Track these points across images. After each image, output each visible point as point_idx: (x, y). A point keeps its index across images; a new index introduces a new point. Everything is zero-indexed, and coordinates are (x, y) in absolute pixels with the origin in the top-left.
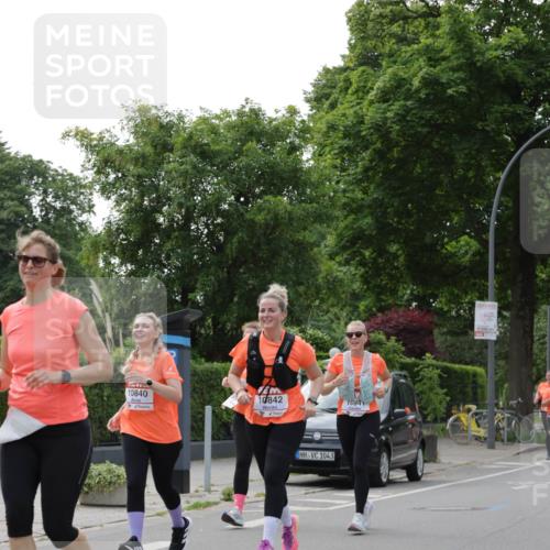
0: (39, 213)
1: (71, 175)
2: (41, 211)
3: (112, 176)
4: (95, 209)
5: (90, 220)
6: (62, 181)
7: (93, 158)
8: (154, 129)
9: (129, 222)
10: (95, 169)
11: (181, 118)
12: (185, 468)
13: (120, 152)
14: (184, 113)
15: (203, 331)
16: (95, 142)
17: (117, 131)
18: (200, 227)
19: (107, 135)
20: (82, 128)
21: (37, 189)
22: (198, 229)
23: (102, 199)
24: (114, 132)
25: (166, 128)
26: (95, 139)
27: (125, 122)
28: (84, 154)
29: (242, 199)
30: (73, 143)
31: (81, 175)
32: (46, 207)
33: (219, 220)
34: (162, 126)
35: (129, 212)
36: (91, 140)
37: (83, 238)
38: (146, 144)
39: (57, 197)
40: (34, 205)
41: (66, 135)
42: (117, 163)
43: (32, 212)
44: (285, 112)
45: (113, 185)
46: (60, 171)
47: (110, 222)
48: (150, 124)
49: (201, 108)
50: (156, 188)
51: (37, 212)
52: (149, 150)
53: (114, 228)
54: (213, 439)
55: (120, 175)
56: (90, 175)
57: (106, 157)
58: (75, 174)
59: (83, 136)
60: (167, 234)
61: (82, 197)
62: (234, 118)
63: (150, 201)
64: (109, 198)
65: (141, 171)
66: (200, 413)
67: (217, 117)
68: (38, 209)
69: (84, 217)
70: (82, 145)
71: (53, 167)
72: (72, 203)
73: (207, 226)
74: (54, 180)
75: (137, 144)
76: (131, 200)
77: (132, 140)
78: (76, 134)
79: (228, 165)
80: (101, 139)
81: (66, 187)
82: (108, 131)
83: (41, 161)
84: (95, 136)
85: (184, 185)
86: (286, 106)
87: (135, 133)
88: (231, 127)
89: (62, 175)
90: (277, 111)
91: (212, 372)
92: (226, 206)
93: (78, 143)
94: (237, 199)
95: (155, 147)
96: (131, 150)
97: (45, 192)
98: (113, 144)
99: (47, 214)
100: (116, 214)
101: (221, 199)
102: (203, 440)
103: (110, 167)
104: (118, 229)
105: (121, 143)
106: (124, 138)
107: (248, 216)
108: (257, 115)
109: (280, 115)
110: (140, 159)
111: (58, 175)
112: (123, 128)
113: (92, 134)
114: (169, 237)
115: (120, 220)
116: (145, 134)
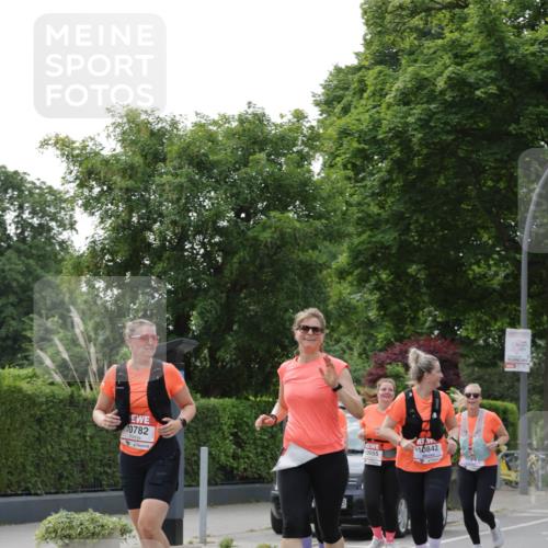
0: (14, 231)
1: (50, 188)
2: (17, 228)
3: (97, 190)
4: (77, 226)
5: (72, 238)
6: (41, 195)
7: (75, 169)
8: (144, 136)
9: (115, 241)
10: (78, 182)
11: (174, 124)
12: (177, 517)
13: (106, 162)
14: (177, 119)
15: (198, 364)
16: (77, 152)
17: (102, 139)
18: (195, 247)
19: (91, 144)
20: (62, 136)
21: (12, 204)
22: (193, 248)
23: (86, 215)
24: (98, 139)
25: (158, 135)
26: (78, 148)
27: (111, 129)
28: (65, 164)
29: (243, 215)
30: (52, 152)
31: (62, 188)
32: (22, 224)
33: (217, 239)
34: (152, 134)
35: (115, 229)
36: (73, 149)
37: (63, 259)
38: (134, 152)
39: (34, 213)
40: (8, 222)
41: (44, 143)
42: (102, 175)
43: (6, 229)
44: (291, 117)
45: (97, 199)
46: (38, 183)
47: (94, 242)
48: (139, 131)
49: (197, 114)
50: (147, 203)
51: (12, 230)
52: (138, 160)
53: (98, 248)
54: (209, 484)
55: (105, 188)
56: (72, 188)
57: (89, 168)
58: (55, 188)
59: (64, 145)
60: (158, 254)
61: (63, 213)
62: (234, 124)
63: (140, 218)
64: (93, 214)
65: (130, 183)
66: (194, 455)
67: (215, 123)
68: (13, 226)
69: (65, 235)
70: (63, 155)
71: (29, 179)
72: (52, 220)
73: (203, 245)
74: (31, 194)
75: (125, 153)
76: (118, 217)
77: (119, 149)
78: (56, 143)
79: (227, 177)
80: (84, 148)
81: (45, 202)
82: (92, 139)
83: (16, 173)
84: (77, 145)
85: (179, 199)
86: (293, 109)
87: (123, 141)
88: (231, 134)
89: (40, 188)
90: (282, 116)
91: (208, 410)
92: (225, 223)
93: (59, 152)
94: (237, 215)
95: (145, 157)
96: (118, 161)
97: (21, 207)
98: (97, 154)
99: (22, 233)
100: (101, 232)
101: (219, 215)
102: (198, 485)
103: (95, 179)
104: (103, 249)
105: (106, 153)
106: (110, 147)
107: (250, 234)
108: (261, 121)
109: (285, 120)
110: (129, 171)
111: (37, 188)
112: (109, 136)
113: (73, 142)
114: (160, 258)
115: (105, 239)
116: (133, 143)
